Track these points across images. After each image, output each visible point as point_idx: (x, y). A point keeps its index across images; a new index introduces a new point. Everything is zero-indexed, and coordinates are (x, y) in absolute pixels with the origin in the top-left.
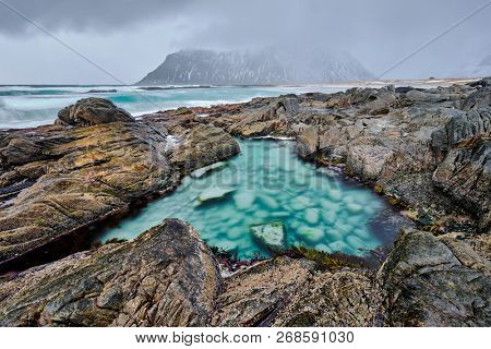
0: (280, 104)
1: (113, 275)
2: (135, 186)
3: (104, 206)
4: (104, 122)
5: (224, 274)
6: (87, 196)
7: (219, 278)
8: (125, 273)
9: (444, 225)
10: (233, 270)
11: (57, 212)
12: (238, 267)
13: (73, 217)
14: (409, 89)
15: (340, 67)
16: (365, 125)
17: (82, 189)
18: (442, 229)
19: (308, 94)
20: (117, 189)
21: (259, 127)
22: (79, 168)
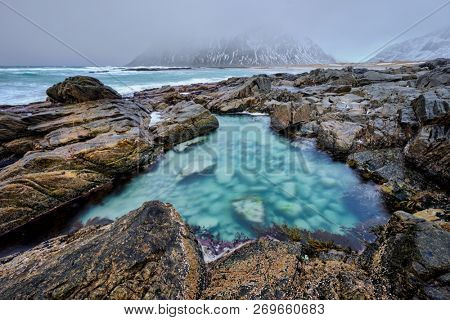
0: (255, 83)
1: (74, 289)
2: (117, 162)
3: (87, 183)
4: (91, 99)
5: (208, 258)
6: (69, 174)
7: (203, 266)
8: (89, 284)
9: (421, 200)
10: (217, 254)
11: (36, 192)
12: (221, 249)
13: (54, 196)
14: (364, 70)
15: (303, 52)
16: (331, 102)
17: (65, 167)
18: (419, 204)
19: (277, 75)
20: (100, 166)
21: (236, 104)
22: (64, 144)
